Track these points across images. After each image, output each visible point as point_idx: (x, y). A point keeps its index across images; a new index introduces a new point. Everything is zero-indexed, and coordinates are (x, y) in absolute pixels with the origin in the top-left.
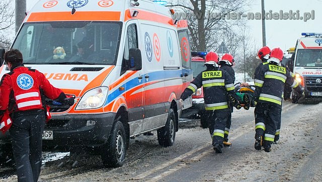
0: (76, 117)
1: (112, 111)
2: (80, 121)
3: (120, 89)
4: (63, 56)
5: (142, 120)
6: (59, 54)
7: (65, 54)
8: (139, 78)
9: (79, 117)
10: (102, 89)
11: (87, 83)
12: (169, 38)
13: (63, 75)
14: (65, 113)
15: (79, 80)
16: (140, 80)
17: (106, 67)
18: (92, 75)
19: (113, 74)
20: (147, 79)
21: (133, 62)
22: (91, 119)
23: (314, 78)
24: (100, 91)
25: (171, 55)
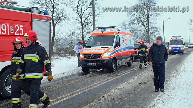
0: (101, 60)
1: (111, 58)
2: (103, 61)
3: (114, 52)
5: (121, 60)
6: (98, 44)
7: (100, 44)
11: (105, 51)
12: (130, 39)
14: (99, 59)
15: (103, 50)
16: (120, 50)
17: (110, 47)
18: (106, 49)
19: (112, 48)
20: (123, 50)
21: (117, 45)
22: (106, 60)
23: (175, 48)
24: (108, 53)
25: (131, 43)
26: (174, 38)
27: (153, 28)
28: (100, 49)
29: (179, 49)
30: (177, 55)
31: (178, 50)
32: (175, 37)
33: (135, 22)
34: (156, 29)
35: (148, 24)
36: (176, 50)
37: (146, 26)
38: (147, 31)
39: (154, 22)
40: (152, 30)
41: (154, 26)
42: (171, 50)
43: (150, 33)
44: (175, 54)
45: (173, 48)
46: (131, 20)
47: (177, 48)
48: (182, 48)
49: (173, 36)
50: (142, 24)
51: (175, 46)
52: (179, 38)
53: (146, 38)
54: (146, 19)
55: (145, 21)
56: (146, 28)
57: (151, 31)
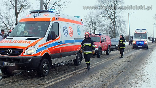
0: (23, 58)
1: (40, 55)
3: (45, 47)
4: (27, 34)
5: (60, 58)
6: (26, 33)
7: (28, 33)
8: (58, 42)
9: (25, 58)
10: (35, 47)
11: (30, 44)
12: (79, 29)
13: (22, 41)
14: (19, 56)
15: (27, 43)
16: (59, 43)
17: (40, 38)
19: (43, 41)
20: (64, 43)
22: (30, 59)
23: (139, 42)
24: (34, 48)
25: (79, 34)
26: (138, 32)
27: (119, 21)
28: (24, 42)
29: (144, 43)
30: (141, 50)
31: (142, 45)
32: (139, 30)
33: (102, 15)
34: (123, 22)
35: (115, 17)
36: (140, 45)
37: (112, 19)
38: (113, 24)
39: (120, 15)
40: (118, 23)
41: (121, 19)
42: (135, 45)
43: (116, 26)
44: (139, 48)
45: (137, 42)
46: (98, 13)
47: (141, 42)
48: (146, 43)
49: (138, 29)
50: (108, 17)
51: (139, 40)
52: (143, 32)
53: (112, 30)
54: (113, 13)
55: (112, 14)
56: (112, 21)
57: (117, 25)
